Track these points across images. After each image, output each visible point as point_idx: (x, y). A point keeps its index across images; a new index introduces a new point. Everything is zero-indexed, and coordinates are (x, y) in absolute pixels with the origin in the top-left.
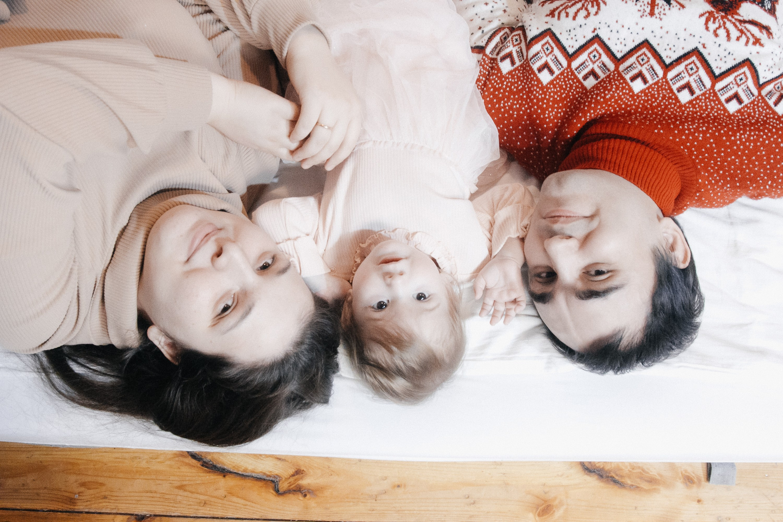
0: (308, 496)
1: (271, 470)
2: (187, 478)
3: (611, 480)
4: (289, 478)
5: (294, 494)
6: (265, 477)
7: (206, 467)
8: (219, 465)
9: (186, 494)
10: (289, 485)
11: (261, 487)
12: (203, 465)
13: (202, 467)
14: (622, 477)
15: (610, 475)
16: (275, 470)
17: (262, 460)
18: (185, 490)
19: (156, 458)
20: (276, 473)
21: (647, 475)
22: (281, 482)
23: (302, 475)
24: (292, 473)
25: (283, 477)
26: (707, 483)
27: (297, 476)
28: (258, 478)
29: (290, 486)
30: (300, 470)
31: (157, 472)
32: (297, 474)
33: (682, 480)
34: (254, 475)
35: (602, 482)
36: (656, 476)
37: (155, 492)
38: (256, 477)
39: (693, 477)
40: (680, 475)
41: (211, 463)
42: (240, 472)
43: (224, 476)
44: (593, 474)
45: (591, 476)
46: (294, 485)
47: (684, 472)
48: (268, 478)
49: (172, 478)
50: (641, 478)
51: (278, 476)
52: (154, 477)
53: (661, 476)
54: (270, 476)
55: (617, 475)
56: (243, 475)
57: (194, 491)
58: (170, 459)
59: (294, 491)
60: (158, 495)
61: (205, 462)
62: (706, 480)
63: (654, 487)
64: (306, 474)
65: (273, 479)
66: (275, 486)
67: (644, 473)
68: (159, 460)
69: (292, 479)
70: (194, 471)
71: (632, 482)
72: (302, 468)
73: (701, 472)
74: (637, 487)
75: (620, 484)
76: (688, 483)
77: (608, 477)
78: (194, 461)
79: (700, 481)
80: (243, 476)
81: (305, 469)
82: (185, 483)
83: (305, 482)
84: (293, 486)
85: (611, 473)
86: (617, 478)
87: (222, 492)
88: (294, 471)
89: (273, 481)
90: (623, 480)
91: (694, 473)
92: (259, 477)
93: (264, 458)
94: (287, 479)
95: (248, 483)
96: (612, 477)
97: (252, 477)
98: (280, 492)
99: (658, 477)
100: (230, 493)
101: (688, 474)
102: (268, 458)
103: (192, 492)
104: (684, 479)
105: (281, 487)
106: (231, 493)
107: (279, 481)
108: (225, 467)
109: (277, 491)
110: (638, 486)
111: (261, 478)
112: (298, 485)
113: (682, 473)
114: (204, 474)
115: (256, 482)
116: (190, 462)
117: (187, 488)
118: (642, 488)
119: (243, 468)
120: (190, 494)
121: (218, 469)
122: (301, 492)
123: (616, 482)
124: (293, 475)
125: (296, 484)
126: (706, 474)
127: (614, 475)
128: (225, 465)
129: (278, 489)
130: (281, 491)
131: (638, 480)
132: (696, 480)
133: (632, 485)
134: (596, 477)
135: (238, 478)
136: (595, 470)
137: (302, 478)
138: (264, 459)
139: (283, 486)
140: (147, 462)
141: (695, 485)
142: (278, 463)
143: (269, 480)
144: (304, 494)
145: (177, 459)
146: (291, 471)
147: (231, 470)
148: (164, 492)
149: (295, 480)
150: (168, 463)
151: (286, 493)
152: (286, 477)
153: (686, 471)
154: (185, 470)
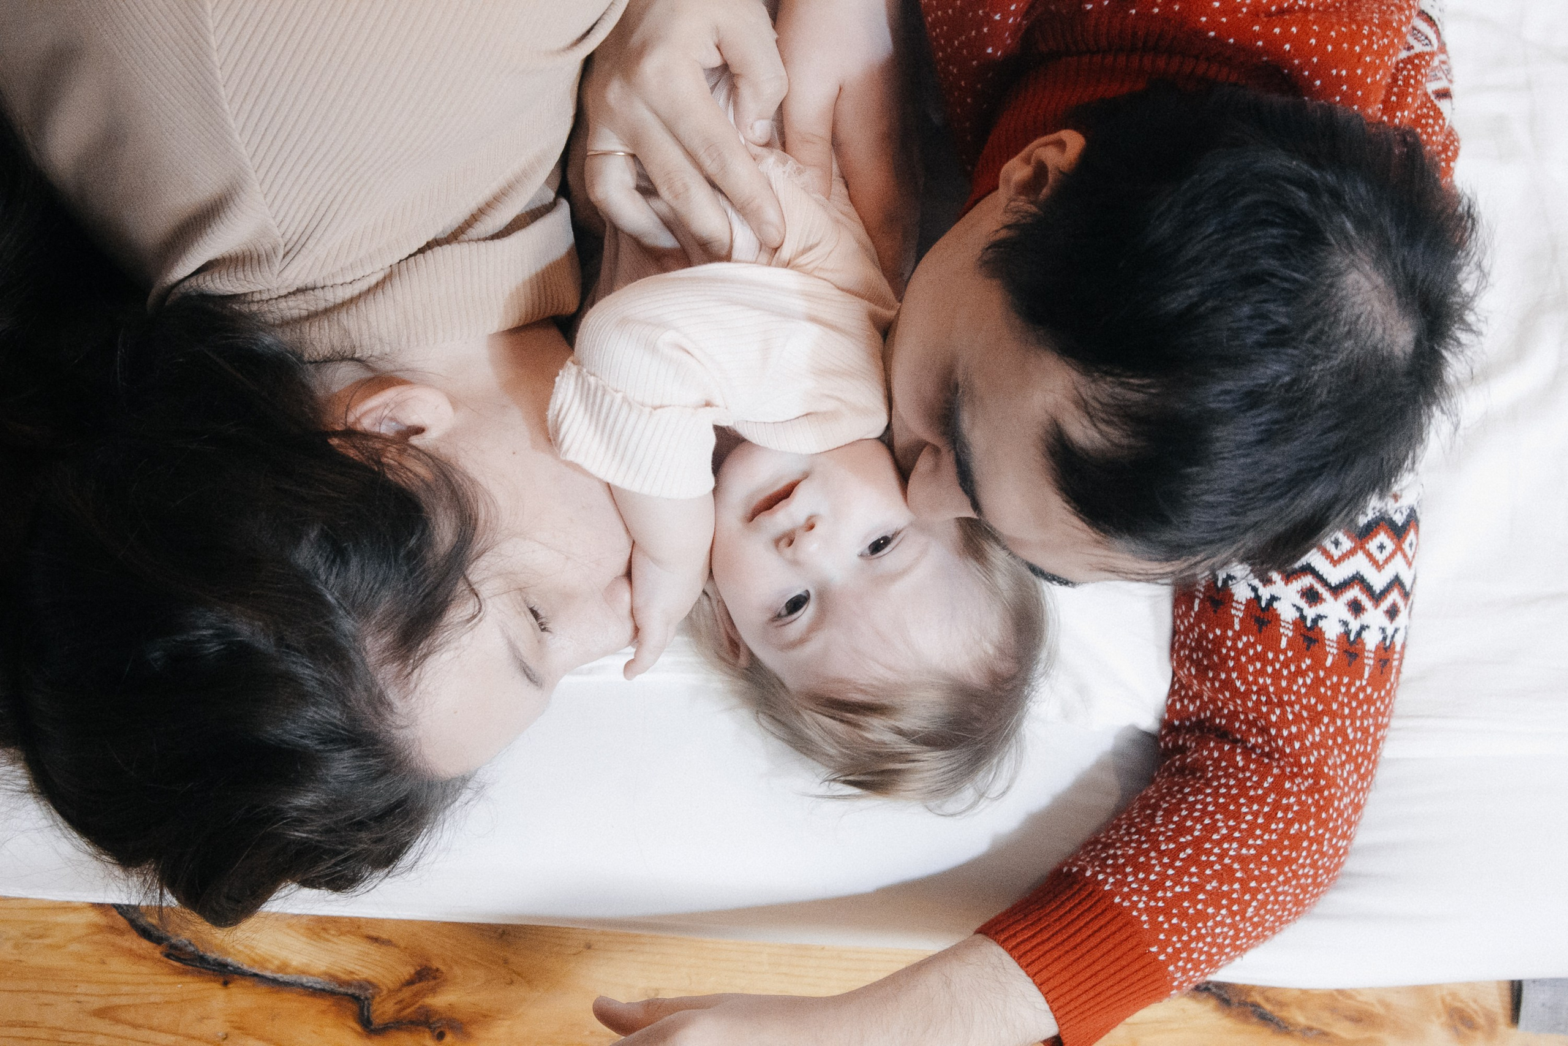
0: (449, 1038)
1: (351, 967)
2: (125, 989)
3: (1253, 1012)
4: (400, 990)
5: (411, 1032)
6: (333, 986)
7: (178, 959)
8: (212, 955)
9: (118, 1029)
10: (398, 1007)
11: (323, 1012)
12: (168, 956)
13: (165, 959)
14: (1282, 1005)
15: (1249, 1000)
16: (358, 968)
17: (328, 940)
18: (118, 1021)
19: (41, 937)
20: (364, 976)
21: (1350, 1002)
22: (378, 999)
23: (432, 983)
24: (407, 977)
25: (384, 988)
26: (1512, 1031)
27: (421, 984)
28: (315, 989)
29: (404, 1009)
30: (430, 969)
31: (45, 973)
32: (420, 980)
33: (1444, 1019)
34: (305, 980)
35: (1229, 1015)
36: (1372, 1005)
37: (35, 1025)
38: (311, 987)
39: (1476, 1012)
40: (1440, 1006)
41: (192, 949)
42: (268, 974)
43: (226, 984)
44: (1205, 995)
45: (1199, 1001)
46: (412, 1009)
47: (1448, 999)
48: (342, 990)
49: (82, 988)
50: (1333, 1010)
51: (369, 983)
52: (32, 985)
53: (1387, 1006)
54: (349, 984)
55: (1267, 1000)
56: (275, 981)
57: (141, 1021)
58: (78, 939)
59: (412, 1022)
60: (43, 1034)
61: (173, 947)
62: (1508, 1020)
63: (1367, 1035)
64: (445, 980)
65: (357, 992)
66: (362, 1009)
67: (1340, 998)
68: (48, 941)
69: (406, 993)
70: (144, 970)
71: (1307, 1018)
72: (436, 964)
73: (1498, 1004)
74: (1325, 1034)
75: (1277, 1024)
76: (1462, 1028)
77: (1243, 1004)
78: (145, 945)
79: (1492, 1021)
80: (276, 984)
81: (442, 968)
82: (116, 1001)
83: (441, 1000)
84: (409, 1010)
85: (1253, 993)
86: (1268, 1007)
87: (216, 1027)
88: (413, 971)
89: (355, 998)
90: (1284, 1014)
91: (1475, 1001)
92: (319, 986)
93: (333, 935)
94: (392, 992)
95: (289, 1003)
96: (1255, 1005)
97: (302, 985)
98: (372, 1027)
99: (1379, 1010)
100: (239, 1028)
101: (1458, 1004)
102: (343, 938)
103: (136, 1026)
104: (1451, 1016)
105: (378, 1012)
106: (243, 1029)
107: (373, 997)
108: (229, 960)
109: (367, 1025)
110: (1326, 1029)
111: (323, 990)
112: (422, 1007)
113: (1443, 1001)
114: (172, 979)
115: (309, 1000)
116: (135, 947)
117: (124, 1015)
118: (1336, 1036)
119: (276, 962)
120: (129, 1031)
121: (209, 963)
122: (430, 1028)
123: (1265, 1019)
124: (410, 983)
125: (417, 1006)
126: (1509, 1006)
127: (1258, 999)
128: (229, 954)
129: (368, 1017)
130: (377, 1021)
131: (1326, 1016)
132: (1481, 1021)
133: (1310, 1029)
134: (1212, 1003)
135: (263, 988)
136: (1210, 986)
137: (433, 991)
138: (335, 940)
139: (384, 1009)
140: (16, 946)
141: (1479, 1035)
142: (372, 949)
143: (346, 994)
144: (437, 1032)
145: (97, 938)
146: (407, 971)
147: (245, 967)
148: (59, 1024)
149: (415, 995)
150: (75, 947)
151: (391, 1027)
152: (391, 986)
153: (1454, 995)
154: (119, 965)
